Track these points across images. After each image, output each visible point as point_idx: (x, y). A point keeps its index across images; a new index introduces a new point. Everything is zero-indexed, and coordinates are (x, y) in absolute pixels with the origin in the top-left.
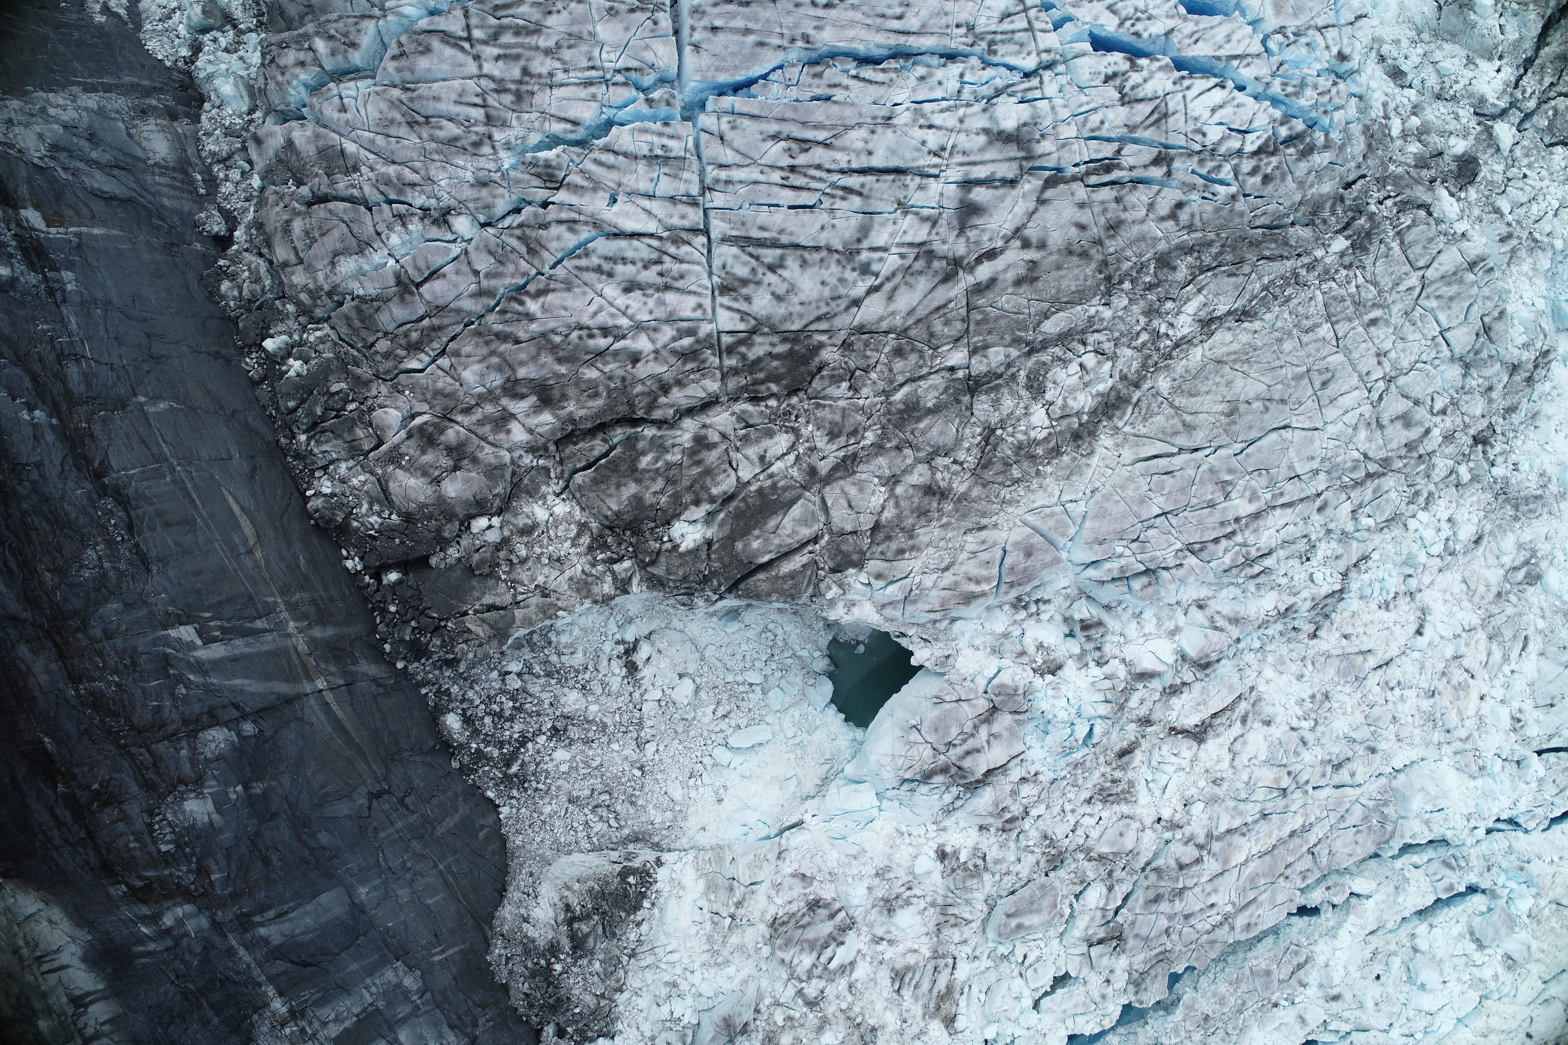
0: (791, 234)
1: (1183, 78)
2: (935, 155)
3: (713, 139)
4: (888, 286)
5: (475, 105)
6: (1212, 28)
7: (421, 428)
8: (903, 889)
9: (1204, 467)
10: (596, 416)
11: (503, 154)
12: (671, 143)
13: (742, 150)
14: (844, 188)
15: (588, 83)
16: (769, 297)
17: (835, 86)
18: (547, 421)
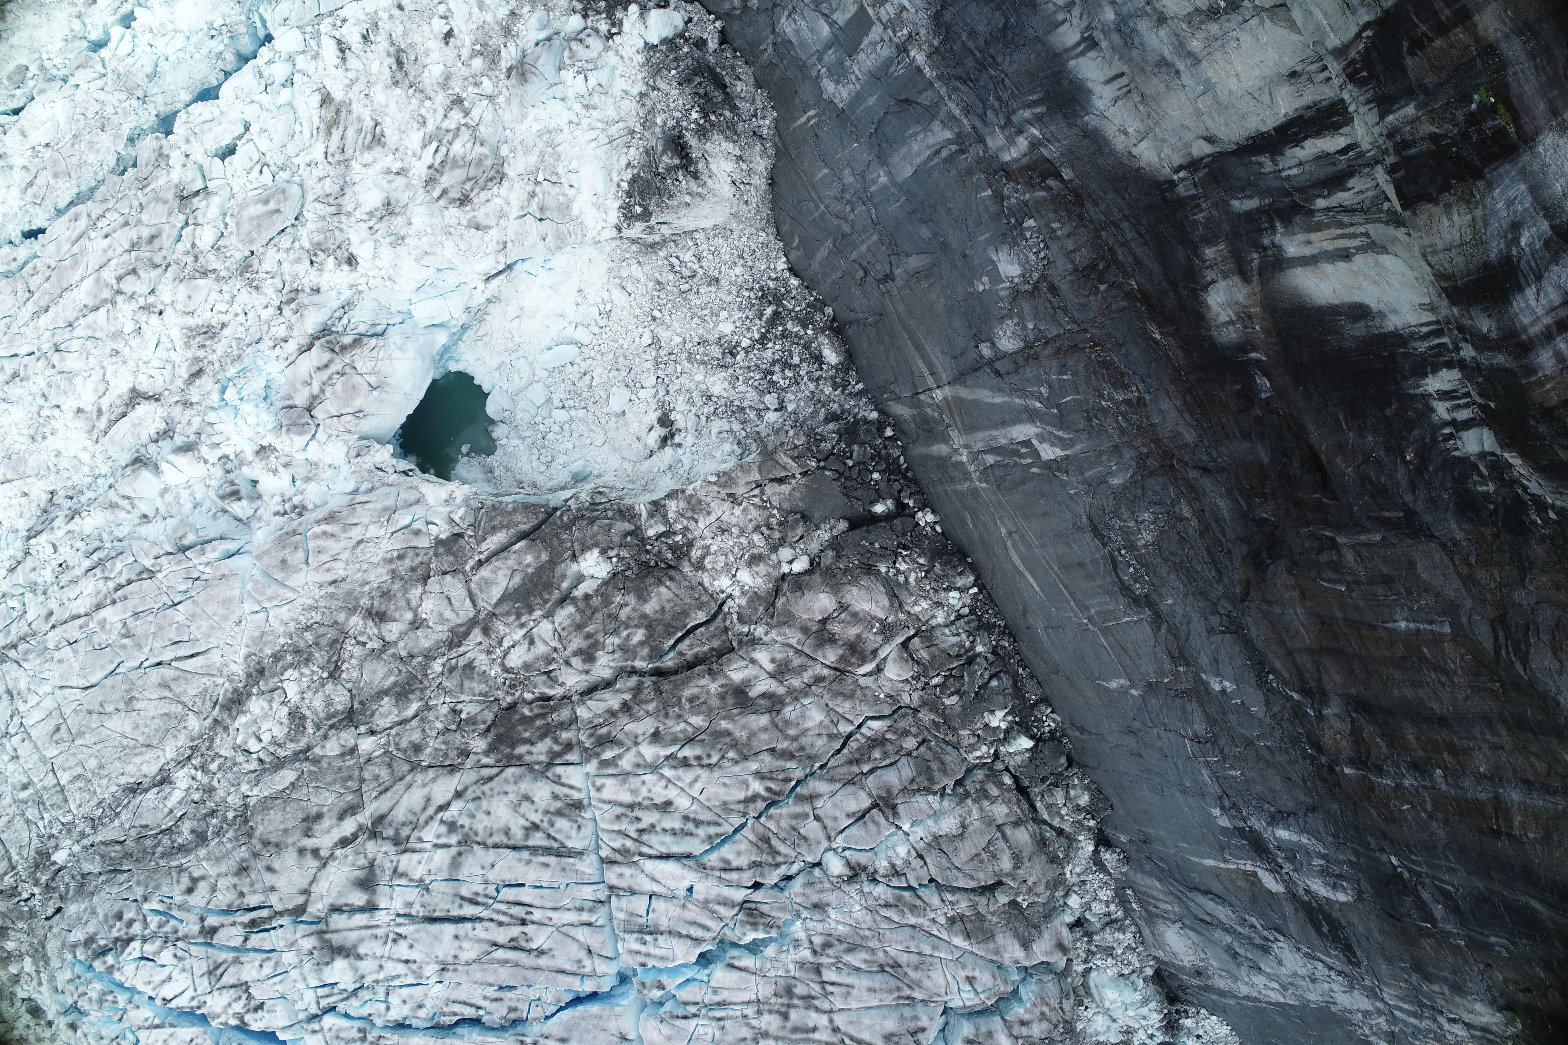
0: (520, 860)
1: (199, 1008)
2: (400, 936)
3: (598, 951)
4: (431, 811)
5: (833, 984)
7: (863, 661)
8: (376, 227)
9: (146, 650)
10: (690, 678)
12: (637, 946)
13: (569, 941)
14: (477, 903)
15: (722, 1004)
16: (536, 799)
17: (496, 1000)
18: (737, 673)
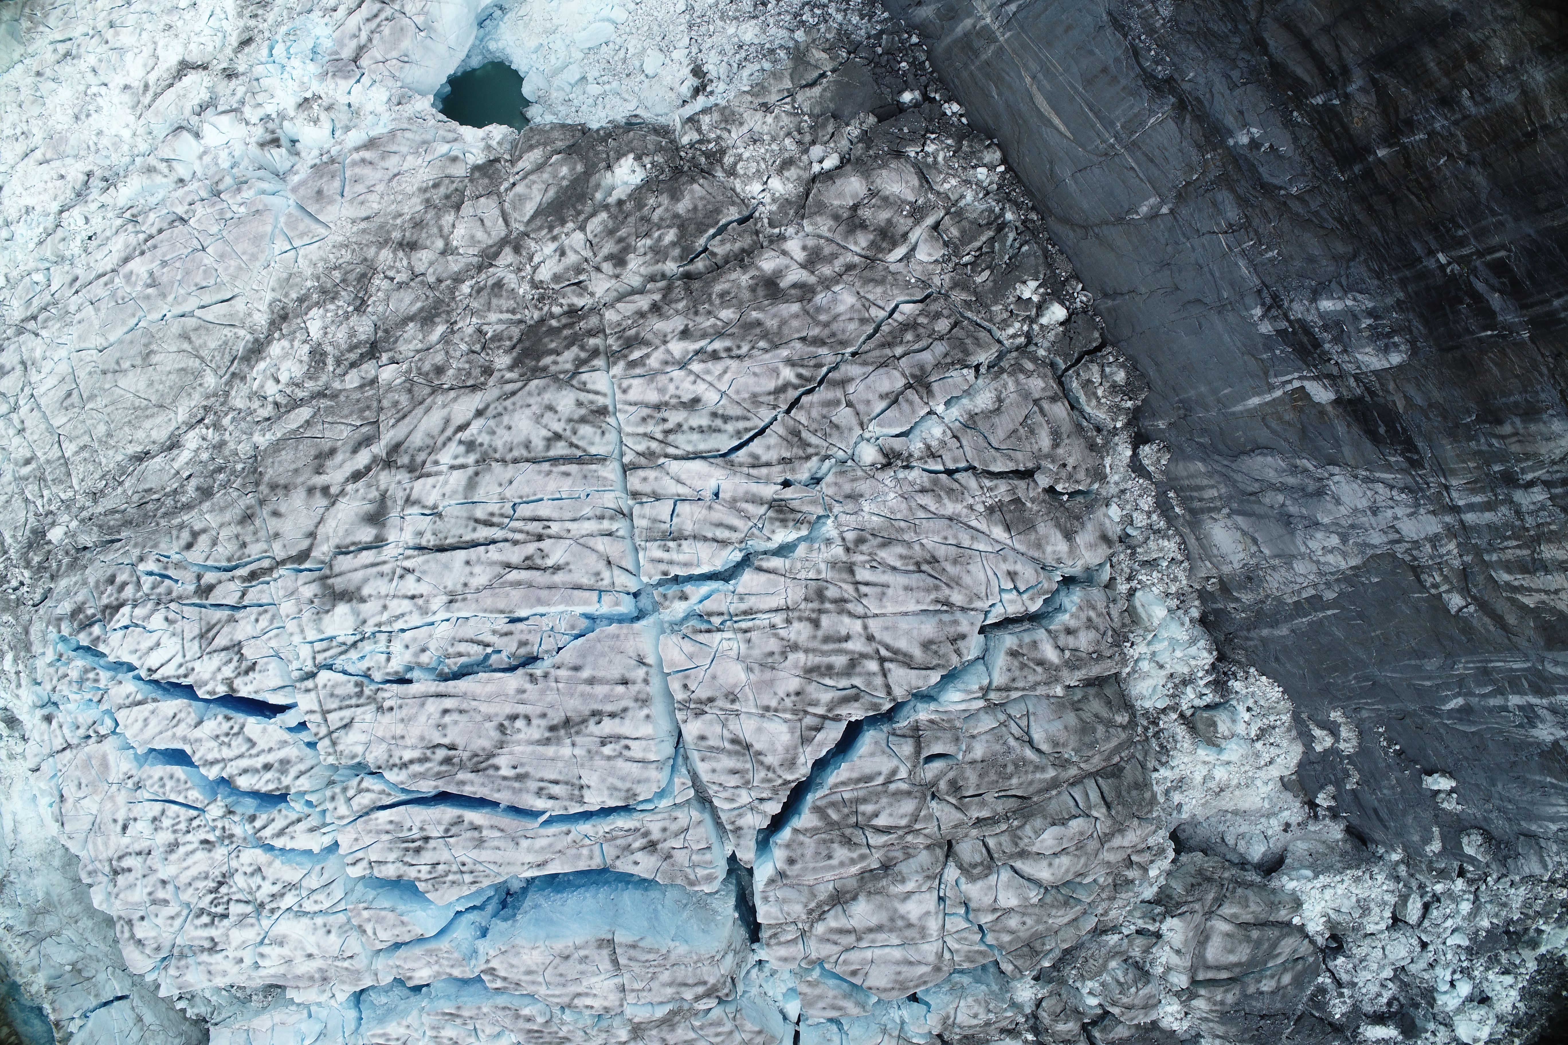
0: (540, 472)
1: (186, 676)
2: (408, 570)
3: (619, 563)
4: (449, 432)
5: (867, 584)
6: (161, 733)
7: (894, 245)
9: (170, 299)
10: (720, 275)
11: (834, 533)
12: (659, 554)
13: (588, 552)
14: (492, 525)
15: (749, 614)
16: (559, 408)
17: (506, 634)
18: (768, 263)
